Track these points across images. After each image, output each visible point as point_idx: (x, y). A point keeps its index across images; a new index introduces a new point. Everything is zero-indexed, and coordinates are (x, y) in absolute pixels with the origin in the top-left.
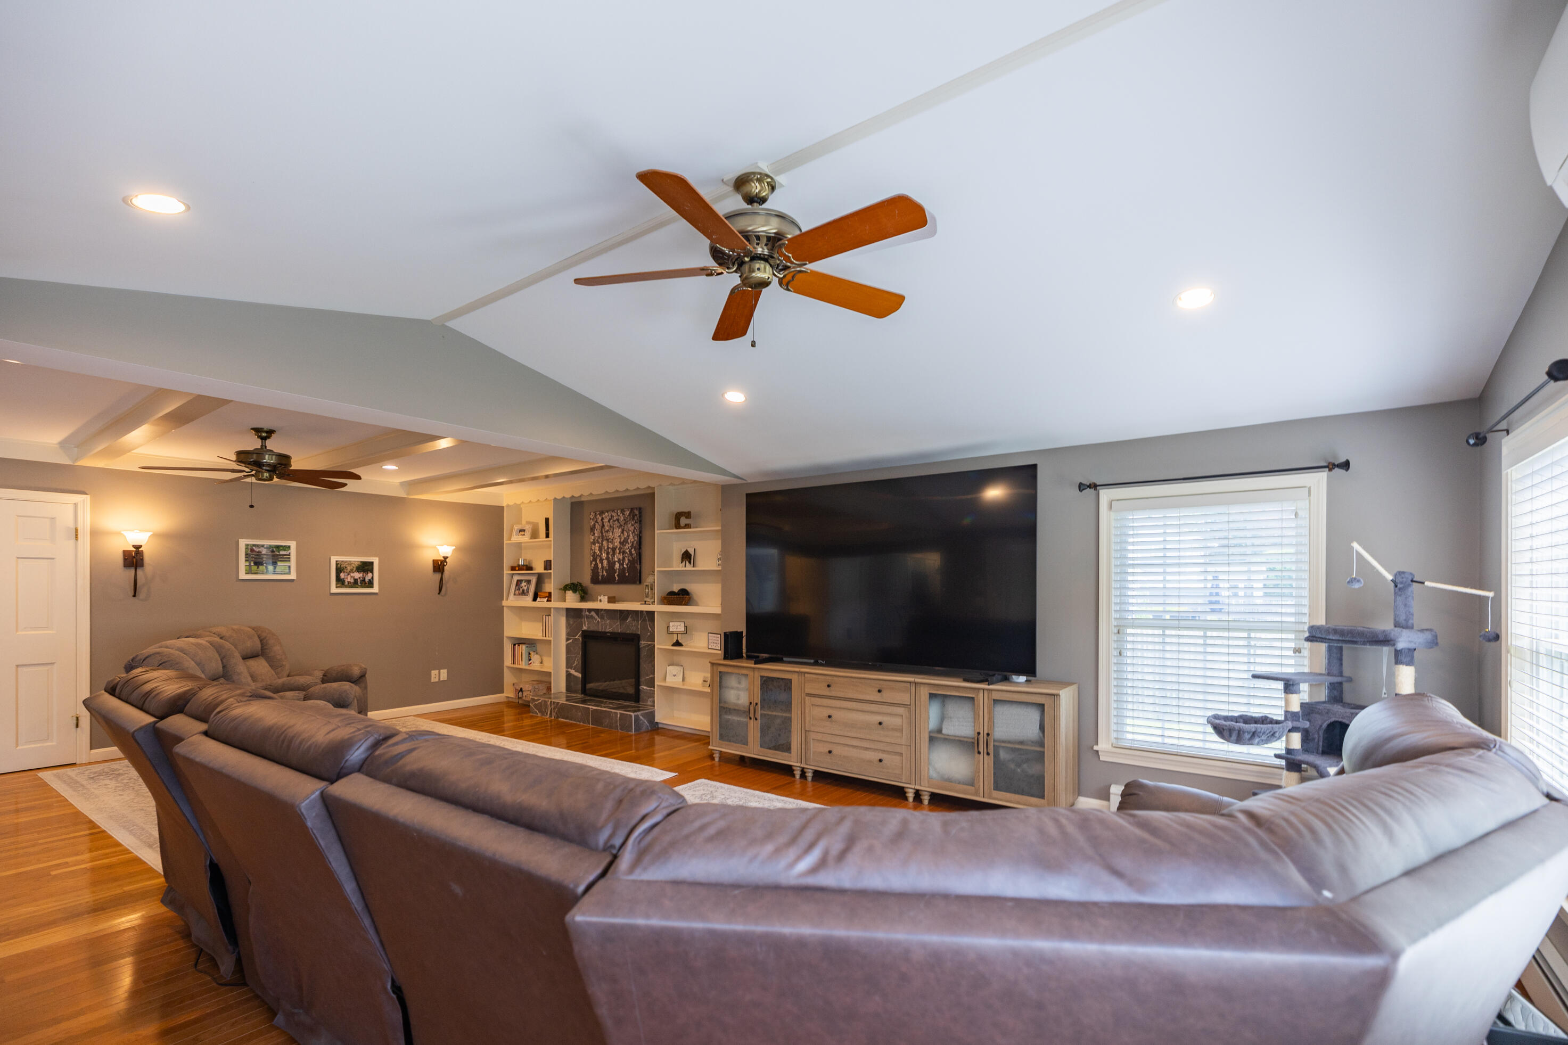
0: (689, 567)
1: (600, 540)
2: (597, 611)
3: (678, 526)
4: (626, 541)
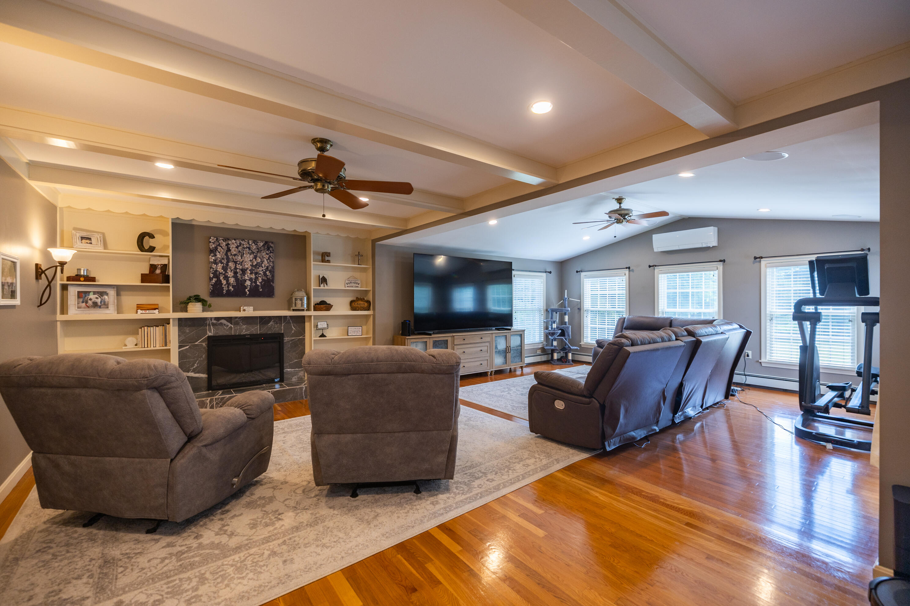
0: (326, 287)
1: (225, 262)
2: (229, 319)
3: (323, 261)
4: (259, 265)
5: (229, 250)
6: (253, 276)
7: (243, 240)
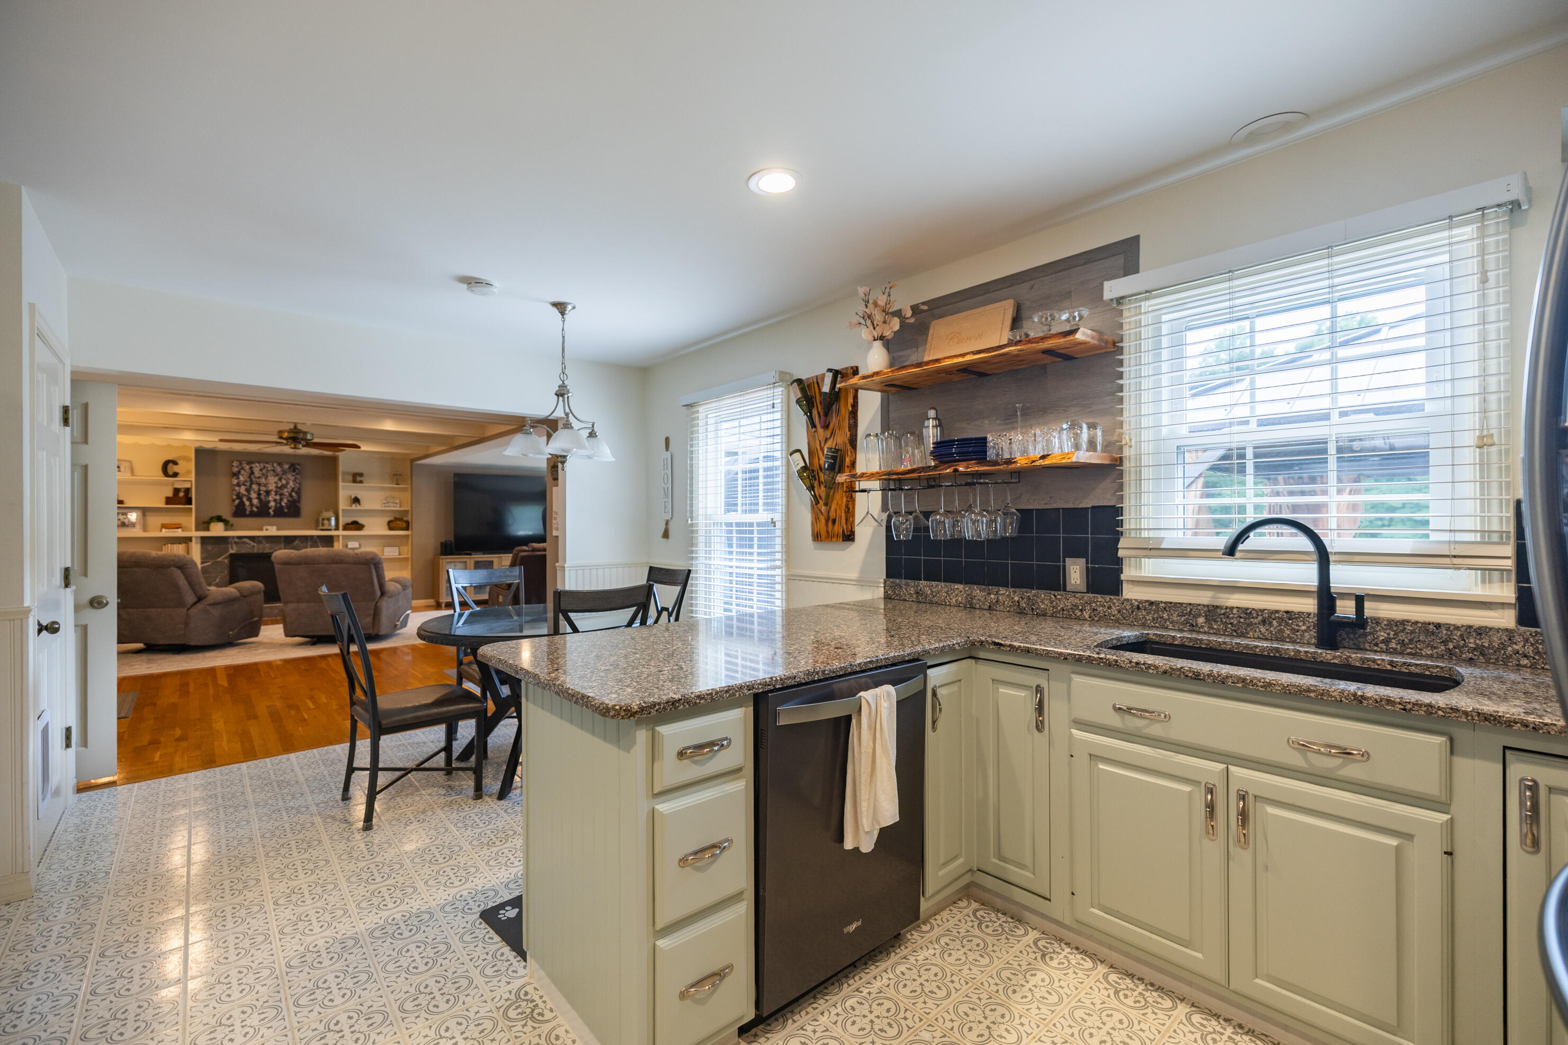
0: (359, 507)
1: (248, 484)
2: (252, 538)
3: (354, 481)
4: (284, 486)
5: (252, 473)
6: (278, 497)
7: (267, 463)
